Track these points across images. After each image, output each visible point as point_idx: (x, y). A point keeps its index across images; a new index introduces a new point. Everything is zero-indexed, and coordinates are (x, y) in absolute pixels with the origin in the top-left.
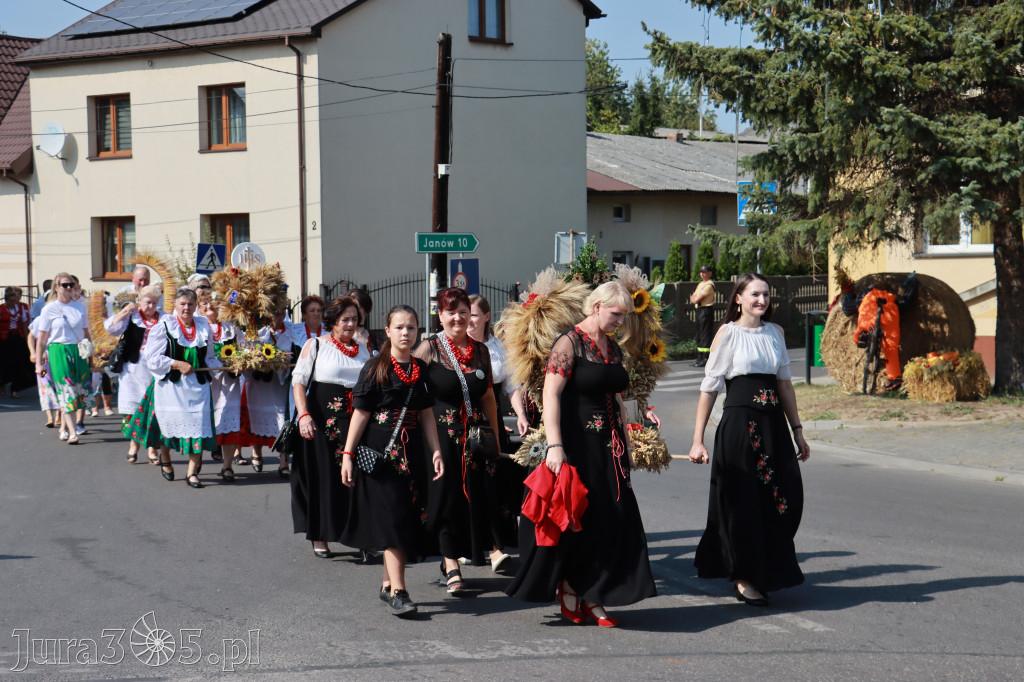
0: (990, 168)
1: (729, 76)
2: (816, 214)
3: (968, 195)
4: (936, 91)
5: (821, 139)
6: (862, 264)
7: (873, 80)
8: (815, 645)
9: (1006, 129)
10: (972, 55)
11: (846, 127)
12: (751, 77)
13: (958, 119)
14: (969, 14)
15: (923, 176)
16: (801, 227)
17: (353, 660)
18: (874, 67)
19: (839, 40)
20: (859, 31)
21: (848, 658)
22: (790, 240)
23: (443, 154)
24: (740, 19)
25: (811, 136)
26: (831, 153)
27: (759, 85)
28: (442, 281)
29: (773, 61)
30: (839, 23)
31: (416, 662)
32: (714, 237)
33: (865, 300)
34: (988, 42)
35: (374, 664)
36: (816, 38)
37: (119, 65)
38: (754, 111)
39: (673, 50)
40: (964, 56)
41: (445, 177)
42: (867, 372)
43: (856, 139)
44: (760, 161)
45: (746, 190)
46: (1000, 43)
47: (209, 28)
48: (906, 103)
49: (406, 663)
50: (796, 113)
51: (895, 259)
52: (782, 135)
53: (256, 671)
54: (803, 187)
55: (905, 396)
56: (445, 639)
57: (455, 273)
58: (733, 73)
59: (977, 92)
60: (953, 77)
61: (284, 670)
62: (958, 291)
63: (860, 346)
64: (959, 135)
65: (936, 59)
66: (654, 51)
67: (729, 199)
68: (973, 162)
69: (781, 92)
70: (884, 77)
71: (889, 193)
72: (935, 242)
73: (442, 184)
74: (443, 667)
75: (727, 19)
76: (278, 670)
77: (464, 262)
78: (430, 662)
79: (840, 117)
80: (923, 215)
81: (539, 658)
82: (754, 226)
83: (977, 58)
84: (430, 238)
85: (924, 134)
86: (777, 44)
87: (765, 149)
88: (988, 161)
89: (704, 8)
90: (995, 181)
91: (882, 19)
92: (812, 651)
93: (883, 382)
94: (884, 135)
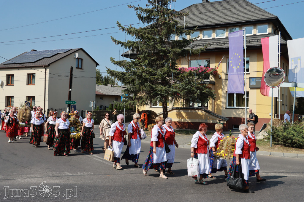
0: (162, 94)
1: (120, 76)
2: (134, 100)
3: (159, 98)
4: (154, 81)
5: (135, 87)
6: (142, 108)
7: (144, 78)
8: (132, 172)
9: (165, 87)
10: (160, 75)
11: (139, 85)
12: (124, 77)
13: (157, 85)
14: (159, 69)
15: (152, 94)
16: (132, 102)
17: (51, 176)
18: (144, 76)
19: (139, 71)
20: (142, 70)
21: (138, 174)
22: (130, 104)
23: (70, 87)
24: (122, 67)
25: (134, 87)
26: (137, 90)
27: (125, 78)
28: (69, 109)
29: (128, 74)
30: (139, 68)
31: (62, 176)
32: (117, 103)
33: (142, 114)
34: (162, 73)
35: (55, 176)
36: (135, 71)
37: (12, 69)
38: (124, 82)
39: (111, 71)
40: (158, 75)
41: (71, 91)
42: (142, 126)
43: (141, 88)
44: (125, 91)
45: (123, 95)
46: (164, 74)
47: (29, 64)
48: (149, 82)
49: (61, 176)
50: (131, 83)
51: (147, 108)
52: (129, 86)
53: (33, 178)
54: (132, 95)
55: (148, 131)
56: (68, 172)
57: (72, 108)
58: (121, 76)
59: (160, 81)
60: (156, 78)
61: (38, 177)
62: (157, 113)
63: (141, 122)
64: (157, 88)
65: (154, 76)
66: (108, 71)
67: (120, 97)
68: (160, 92)
69: (129, 80)
70: (146, 78)
71: (146, 97)
72: (153, 105)
73: (70, 92)
74: (67, 177)
75: (120, 67)
76: (37, 177)
77: (74, 106)
78: (65, 176)
79: (139, 84)
80: (152, 101)
81: (85, 175)
82: (124, 101)
83: (160, 76)
84: (68, 101)
85: (152, 87)
86: (129, 71)
87: (126, 89)
88: (162, 92)
89: (116, 65)
90: (163, 96)
91: (146, 69)
92: (132, 174)
93: (145, 128)
94: (146, 87)
